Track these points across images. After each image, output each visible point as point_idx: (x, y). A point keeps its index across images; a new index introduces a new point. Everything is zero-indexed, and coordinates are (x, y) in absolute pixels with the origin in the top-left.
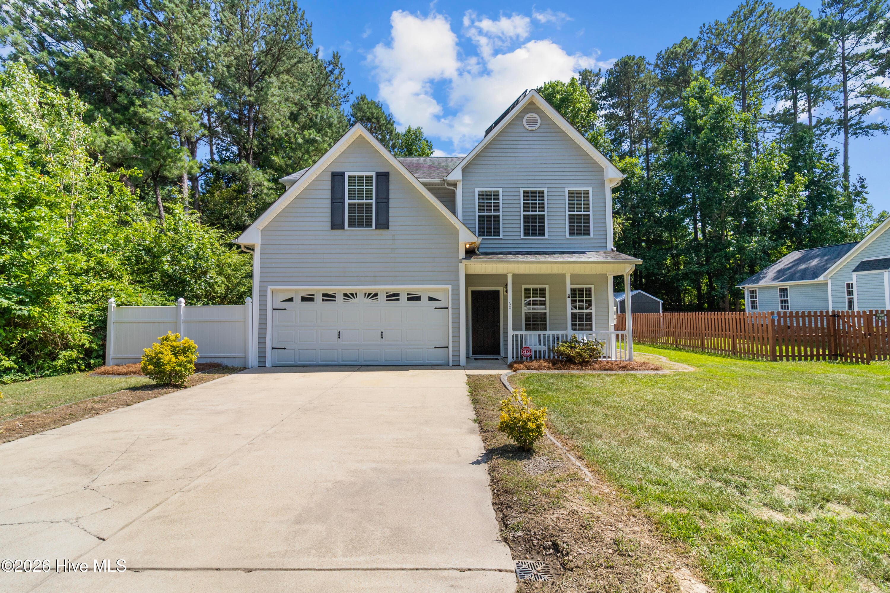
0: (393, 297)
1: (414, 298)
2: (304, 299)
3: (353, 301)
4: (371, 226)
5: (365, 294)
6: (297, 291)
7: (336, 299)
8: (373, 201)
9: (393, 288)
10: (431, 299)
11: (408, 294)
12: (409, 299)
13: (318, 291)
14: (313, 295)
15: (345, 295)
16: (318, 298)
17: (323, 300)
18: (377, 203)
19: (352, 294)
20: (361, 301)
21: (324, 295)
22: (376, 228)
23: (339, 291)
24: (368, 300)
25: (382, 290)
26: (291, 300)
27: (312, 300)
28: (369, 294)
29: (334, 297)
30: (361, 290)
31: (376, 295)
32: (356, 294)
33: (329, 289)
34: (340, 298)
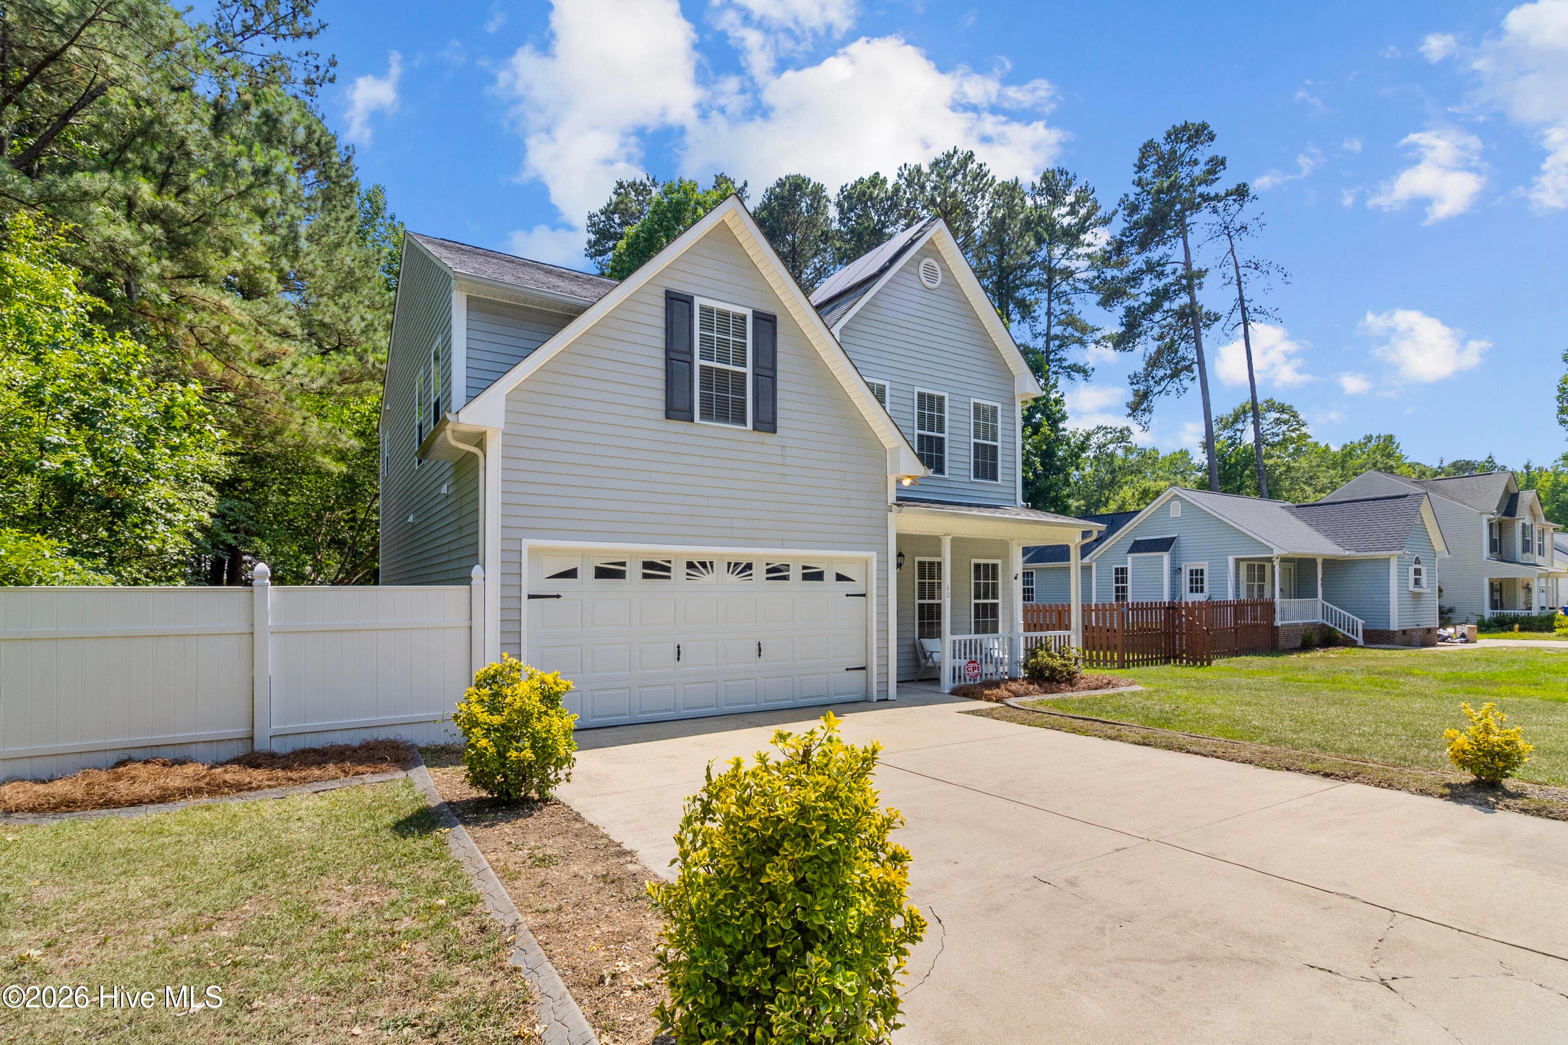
0: (777, 573)
1: (813, 576)
2: (602, 573)
3: (707, 579)
4: (743, 421)
5: (729, 564)
6: (585, 554)
7: (672, 574)
8: (748, 370)
9: (777, 554)
10: (840, 577)
11: (804, 568)
12: (806, 577)
13: (633, 554)
14: (623, 564)
15: (690, 565)
16: (634, 571)
17: (646, 576)
18: (755, 375)
19: (703, 564)
20: (719, 578)
21: (647, 565)
22: (755, 429)
23: (678, 555)
24: (733, 579)
25: (760, 558)
26: (571, 574)
27: (620, 575)
28: (736, 564)
29: (668, 569)
30: (721, 557)
31: (749, 566)
32: (711, 563)
33: (657, 551)
34: (679, 570)
